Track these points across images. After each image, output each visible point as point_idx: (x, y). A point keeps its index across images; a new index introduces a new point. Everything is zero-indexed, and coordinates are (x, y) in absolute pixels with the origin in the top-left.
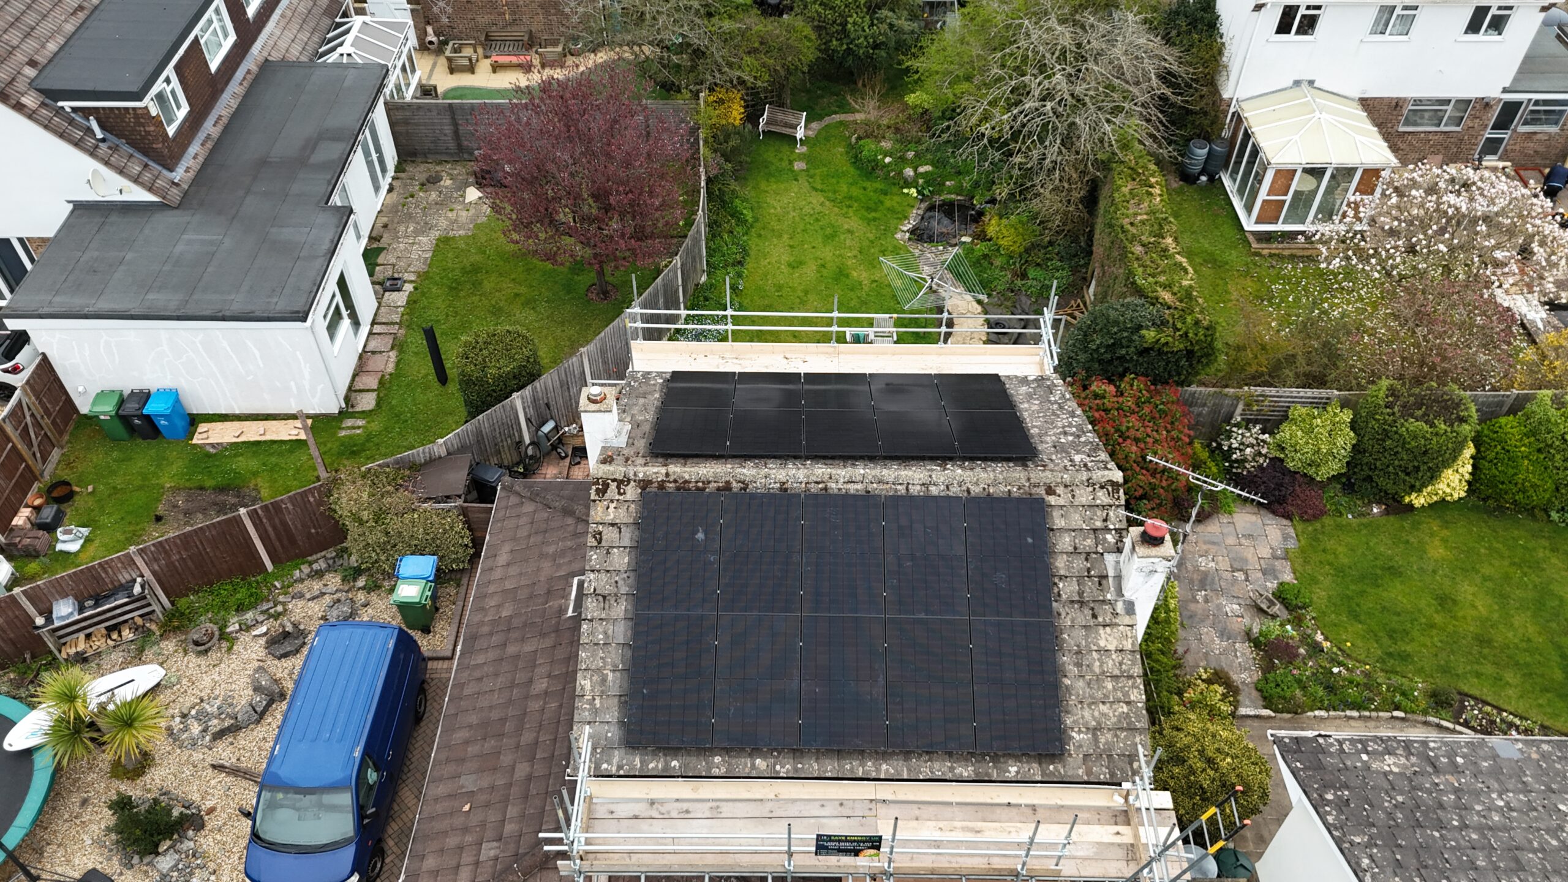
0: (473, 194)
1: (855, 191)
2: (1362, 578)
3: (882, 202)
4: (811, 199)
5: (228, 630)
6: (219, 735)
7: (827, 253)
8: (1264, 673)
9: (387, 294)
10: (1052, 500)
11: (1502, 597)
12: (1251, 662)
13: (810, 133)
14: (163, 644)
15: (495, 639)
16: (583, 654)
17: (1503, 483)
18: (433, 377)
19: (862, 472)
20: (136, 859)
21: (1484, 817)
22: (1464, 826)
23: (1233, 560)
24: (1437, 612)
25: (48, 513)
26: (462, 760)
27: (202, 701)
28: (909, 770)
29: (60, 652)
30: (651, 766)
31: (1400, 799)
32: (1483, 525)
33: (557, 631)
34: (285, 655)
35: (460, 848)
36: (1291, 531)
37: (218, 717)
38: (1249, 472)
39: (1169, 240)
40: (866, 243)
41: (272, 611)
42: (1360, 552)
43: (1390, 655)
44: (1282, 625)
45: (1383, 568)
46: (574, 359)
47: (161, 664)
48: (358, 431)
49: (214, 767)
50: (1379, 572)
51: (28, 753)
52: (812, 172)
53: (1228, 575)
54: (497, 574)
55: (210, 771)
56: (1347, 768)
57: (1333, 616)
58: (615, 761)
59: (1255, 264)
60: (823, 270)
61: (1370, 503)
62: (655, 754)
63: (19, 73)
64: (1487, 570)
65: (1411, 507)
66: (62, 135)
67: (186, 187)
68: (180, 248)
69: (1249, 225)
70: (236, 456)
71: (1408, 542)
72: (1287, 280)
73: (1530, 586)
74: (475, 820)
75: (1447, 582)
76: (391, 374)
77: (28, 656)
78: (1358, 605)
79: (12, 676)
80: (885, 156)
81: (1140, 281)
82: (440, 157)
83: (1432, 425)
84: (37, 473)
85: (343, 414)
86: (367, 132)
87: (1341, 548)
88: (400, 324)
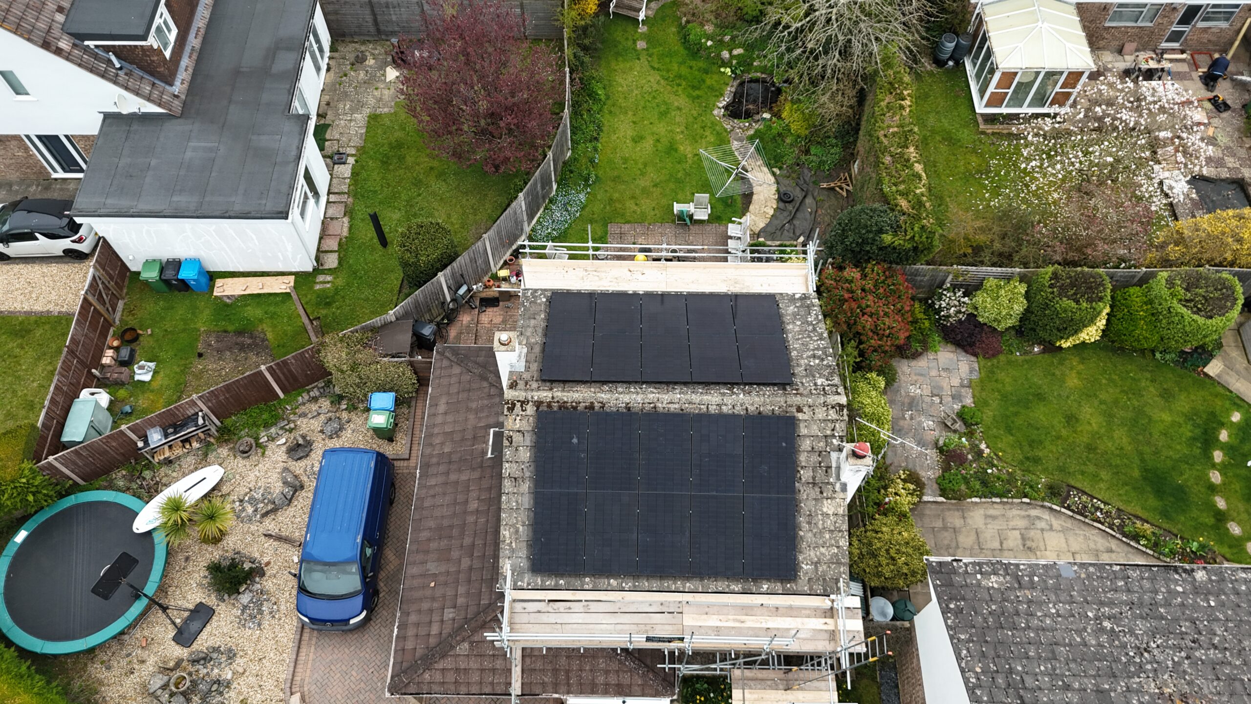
0: (392, 74)
1: (684, 71)
2: (1019, 402)
3: (704, 81)
4: (649, 78)
5: (261, 441)
6: (265, 515)
7: (661, 128)
8: (943, 472)
9: (336, 166)
10: (800, 416)
11: (1109, 416)
12: (936, 463)
13: (650, 13)
14: (219, 450)
15: (442, 468)
16: (503, 515)
17: (1125, 335)
18: (376, 240)
19: (679, 396)
20: (226, 597)
21: (1041, 621)
22: (1028, 627)
23: (933, 387)
24: (1064, 427)
25: (125, 353)
26: (427, 552)
27: (251, 490)
28: (703, 587)
29: (153, 457)
30: (548, 583)
31: (994, 607)
32: (1108, 361)
33: (482, 467)
34: (300, 459)
35: (431, 611)
36: (976, 366)
37: (262, 502)
38: (951, 324)
39: (912, 149)
40: (691, 120)
41: (287, 427)
42: (1020, 382)
43: (1028, 458)
44: (960, 438)
45: (1034, 395)
46: (479, 243)
47: (220, 465)
48: (328, 286)
49: (265, 535)
50: (1031, 397)
51: (149, 533)
52: (651, 51)
53: (928, 399)
54: (439, 420)
55: (263, 537)
56: (967, 585)
57: (995, 430)
58: (526, 580)
59: (981, 142)
60: (658, 144)
61: (1033, 344)
62: (549, 576)
63: (53, 20)
64: (1103, 396)
65: (1060, 348)
66: (91, 71)
67: (183, 97)
68: (189, 154)
69: (980, 108)
70: (246, 306)
71: (1054, 374)
72: (1002, 155)
73: (1131, 409)
74: (439, 593)
75: (1075, 405)
76: (346, 238)
77: (133, 461)
78: (1013, 422)
79: (124, 473)
80: (708, 40)
81: (886, 189)
82: (363, 38)
83: (1077, 302)
84: (111, 322)
85: (316, 271)
86: (311, 38)
87: (1007, 379)
88: (348, 193)
